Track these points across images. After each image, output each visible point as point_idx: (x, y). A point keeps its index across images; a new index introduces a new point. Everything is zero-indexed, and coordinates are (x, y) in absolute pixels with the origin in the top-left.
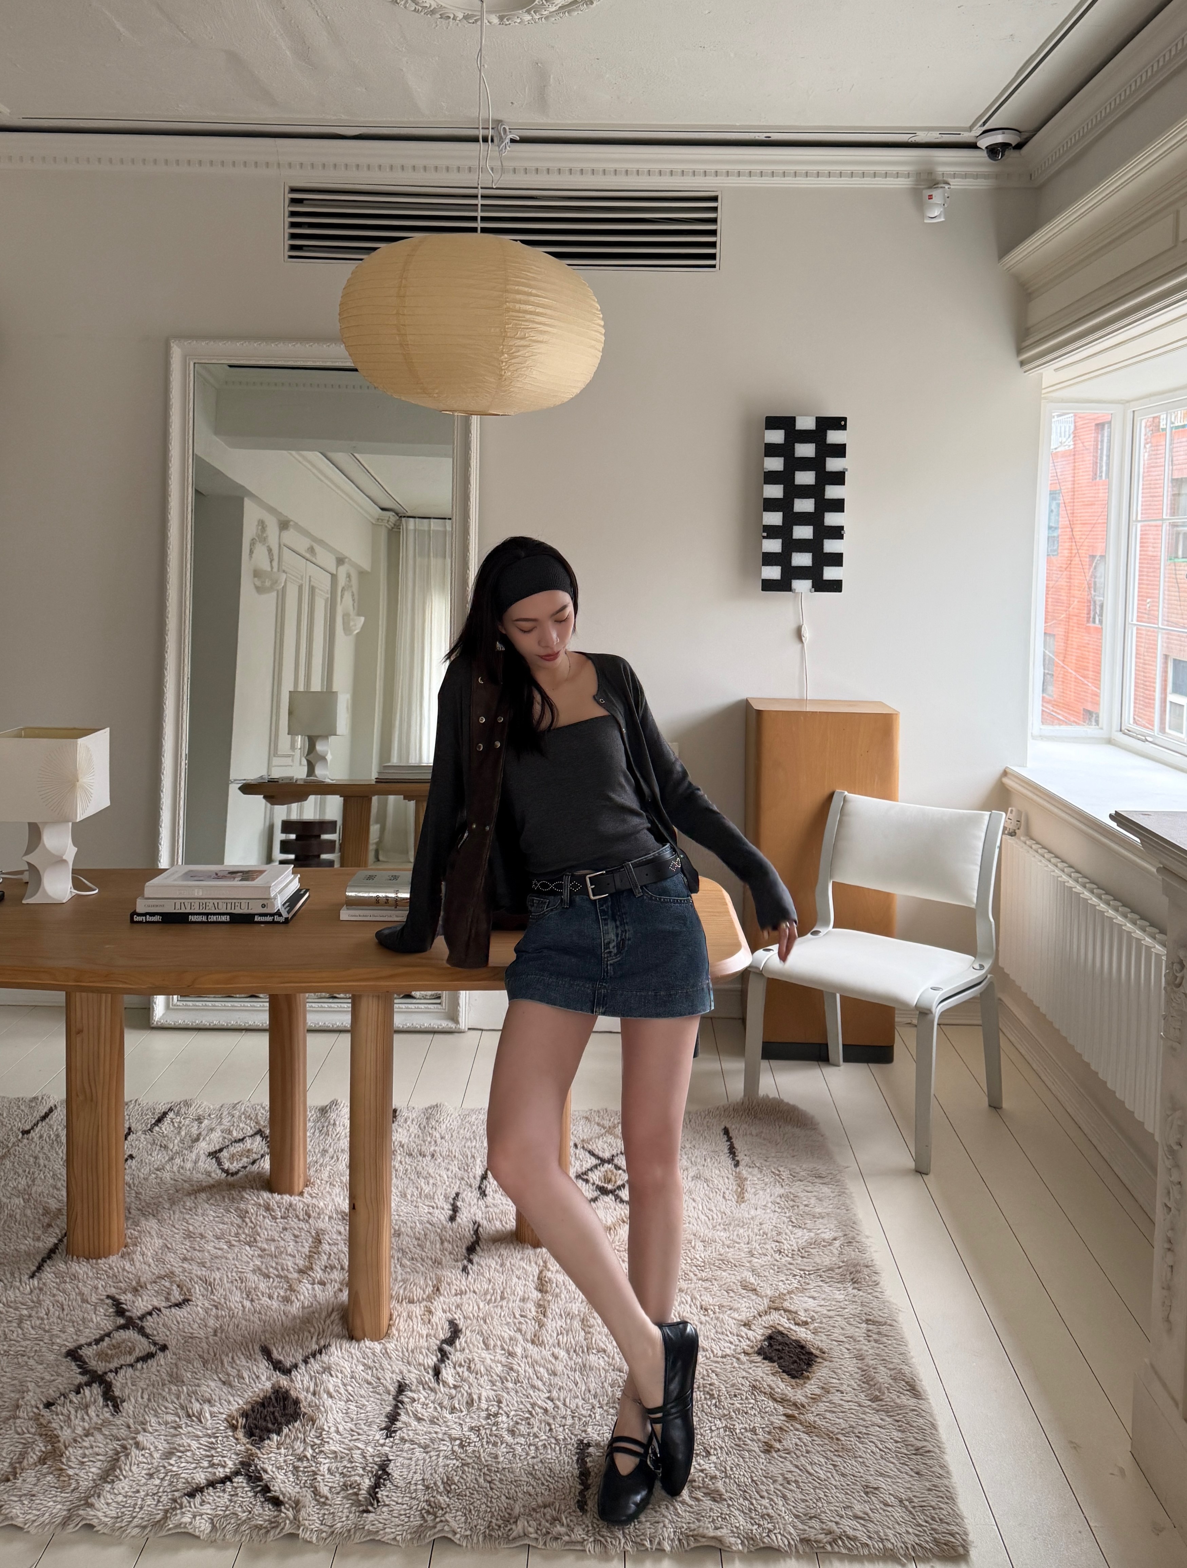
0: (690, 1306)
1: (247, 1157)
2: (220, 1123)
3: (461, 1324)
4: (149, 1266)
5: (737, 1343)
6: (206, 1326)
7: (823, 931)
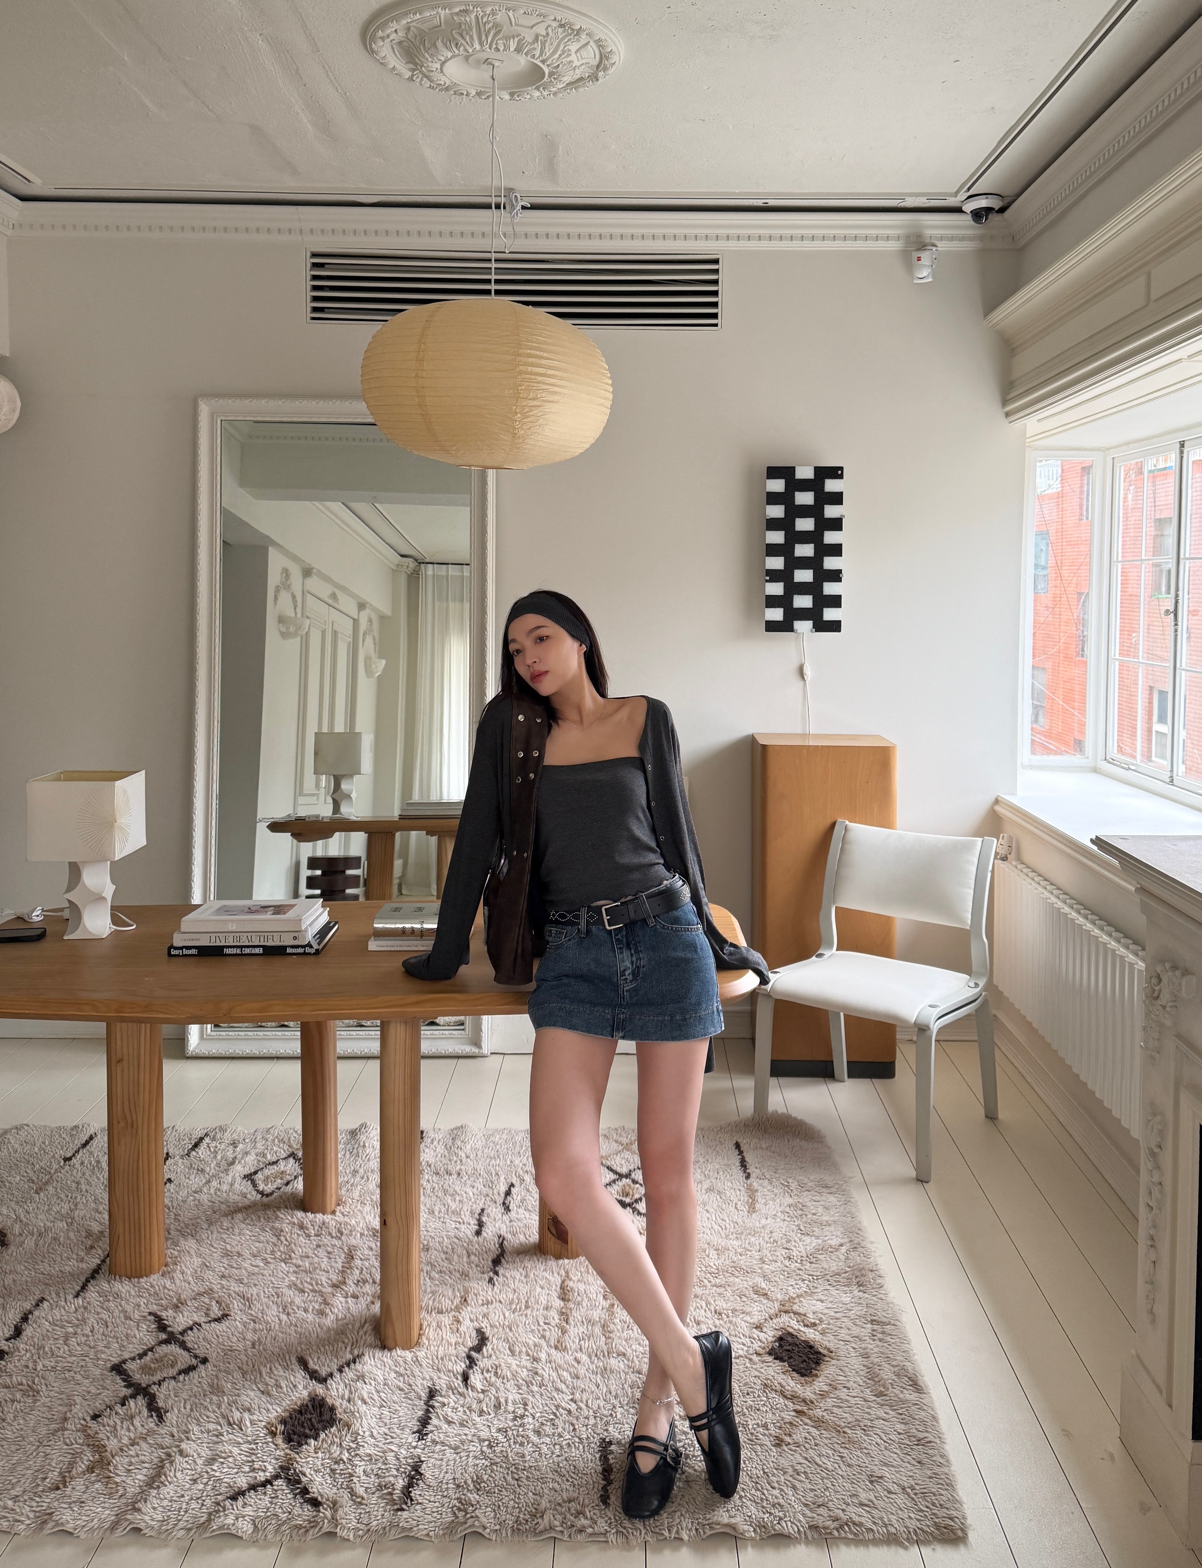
0: (705, 1311)
1: (281, 1179)
2: (255, 1147)
3: (488, 1332)
4: (189, 1283)
5: (750, 1344)
6: (244, 1339)
7: (827, 953)
